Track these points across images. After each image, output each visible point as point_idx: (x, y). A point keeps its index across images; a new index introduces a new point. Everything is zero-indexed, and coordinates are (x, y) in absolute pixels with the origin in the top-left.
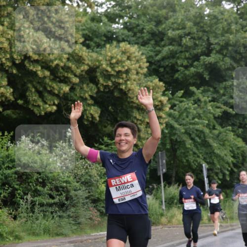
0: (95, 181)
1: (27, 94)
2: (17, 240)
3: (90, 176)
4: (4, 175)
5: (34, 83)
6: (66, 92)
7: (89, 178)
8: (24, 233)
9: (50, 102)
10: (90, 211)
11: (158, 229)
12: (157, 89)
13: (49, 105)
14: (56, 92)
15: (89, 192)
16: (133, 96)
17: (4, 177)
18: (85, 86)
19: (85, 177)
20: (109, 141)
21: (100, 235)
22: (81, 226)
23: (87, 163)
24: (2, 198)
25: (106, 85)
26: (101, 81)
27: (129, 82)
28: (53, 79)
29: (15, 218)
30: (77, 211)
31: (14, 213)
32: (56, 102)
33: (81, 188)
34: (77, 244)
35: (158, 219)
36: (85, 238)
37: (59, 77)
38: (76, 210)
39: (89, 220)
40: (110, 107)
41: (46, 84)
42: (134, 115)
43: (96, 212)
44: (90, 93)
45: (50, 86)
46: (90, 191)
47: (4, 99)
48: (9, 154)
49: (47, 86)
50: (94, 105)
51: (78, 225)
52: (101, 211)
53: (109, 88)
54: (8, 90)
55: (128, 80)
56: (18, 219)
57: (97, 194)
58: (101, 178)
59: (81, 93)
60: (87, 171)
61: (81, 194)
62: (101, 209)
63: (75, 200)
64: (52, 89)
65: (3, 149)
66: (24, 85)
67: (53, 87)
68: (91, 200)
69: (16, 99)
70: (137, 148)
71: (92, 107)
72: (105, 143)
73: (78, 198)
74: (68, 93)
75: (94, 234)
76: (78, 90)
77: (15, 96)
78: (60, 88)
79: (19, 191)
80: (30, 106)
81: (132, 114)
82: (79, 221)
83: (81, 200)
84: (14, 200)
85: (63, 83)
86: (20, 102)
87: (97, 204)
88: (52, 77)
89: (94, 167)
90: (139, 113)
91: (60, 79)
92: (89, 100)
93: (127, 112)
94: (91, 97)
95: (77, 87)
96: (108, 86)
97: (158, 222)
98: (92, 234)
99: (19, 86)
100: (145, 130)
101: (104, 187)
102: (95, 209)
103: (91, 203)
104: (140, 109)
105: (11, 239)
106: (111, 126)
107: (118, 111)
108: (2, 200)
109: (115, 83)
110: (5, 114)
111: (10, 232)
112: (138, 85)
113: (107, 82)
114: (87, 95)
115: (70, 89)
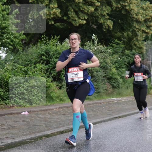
0: (109, 66)
1: (69, 13)
2: (61, 102)
3: (106, 63)
4: (54, 62)
5: (73, 6)
6: (92, 11)
7: (105, 64)
8: (65, 98)
9: (82, 18)
10: (106, 85)
12: (149, 9)
13: (82, 20)
14: (86, 11)
15: (106, 73)
16: (134, 13)
17: (54, 63)
18: (104, 7)
19: (103, 64)
20: (118, 42)
21: (112, 100)
22: (100, 94)
23: (104, 55)
24: (53, 76)
26: (114, 4)
27: (131, 5)
28: (84, 4)
29: (60, 88)
30: (98, 85)
31: (59, 85)
32: (86, 18)
33: (100, 70)
34: (97, 105)
36: (103, 101)
37: (87, 2)
38: (98, 84)
39: (106, 91)
40: (119, 21)
41: (80, 6)
43: (109, 86)
44: (107, 12)
45: (83, 8)
46: (106, 72)
47: (55, 16)
48: (57, 50)
49: (80, 7)
50: (109, 19)
51: (98, 93)
52: (113, 85)
53: (119, 9)
54: (58, 11)
55: (131, 3)
56: (62, 89)
57: (110, 74)
58: (113, 64)
59: (101, 12)
60: (104, 60)
61: (101, 74)
63: (96, 78)
65: (54, 47)
66: (67, 7)
67: (84, 9)
68: (107, 78)
69: (62, 16)
70: (136, 46)
71: (108, 20)
72: (116, 43)
73: (99, 77)
74: (93, 12)
76: (100, 10)
77: (62, 14)
78: (88, 9)
79: (63, 72)
80: (71, 21)
81: (133, 25)
82: (99, 91)
83: (100, 78)
84: (60, 77)
85: (90, 6)
86: (65, 18)
87: (110, 81)
88: (84, 2)
89: (108, 57)
90: (137, 24)
91: (89, 4)
92: (106, 16)
93: (130, 24)
94: (107, 14)
95: (99, 8)
96: (118, 7)
97: (148, 93)
98: (107, 99)
99: (64, 8)
100: (141, 35)
101: (115, 71)
102: (109, 84)
103: (106, 80)
104: (138, 21)
105: (58, 100)
106: (120, 32)
107: (124, 23)
108: (53, 77)
109: (122, 5)
110: (56, 26)
111: (57, 96)
112: (137, 6)
113: (117, 5)
114: (105, 13)
115: (95, 10)
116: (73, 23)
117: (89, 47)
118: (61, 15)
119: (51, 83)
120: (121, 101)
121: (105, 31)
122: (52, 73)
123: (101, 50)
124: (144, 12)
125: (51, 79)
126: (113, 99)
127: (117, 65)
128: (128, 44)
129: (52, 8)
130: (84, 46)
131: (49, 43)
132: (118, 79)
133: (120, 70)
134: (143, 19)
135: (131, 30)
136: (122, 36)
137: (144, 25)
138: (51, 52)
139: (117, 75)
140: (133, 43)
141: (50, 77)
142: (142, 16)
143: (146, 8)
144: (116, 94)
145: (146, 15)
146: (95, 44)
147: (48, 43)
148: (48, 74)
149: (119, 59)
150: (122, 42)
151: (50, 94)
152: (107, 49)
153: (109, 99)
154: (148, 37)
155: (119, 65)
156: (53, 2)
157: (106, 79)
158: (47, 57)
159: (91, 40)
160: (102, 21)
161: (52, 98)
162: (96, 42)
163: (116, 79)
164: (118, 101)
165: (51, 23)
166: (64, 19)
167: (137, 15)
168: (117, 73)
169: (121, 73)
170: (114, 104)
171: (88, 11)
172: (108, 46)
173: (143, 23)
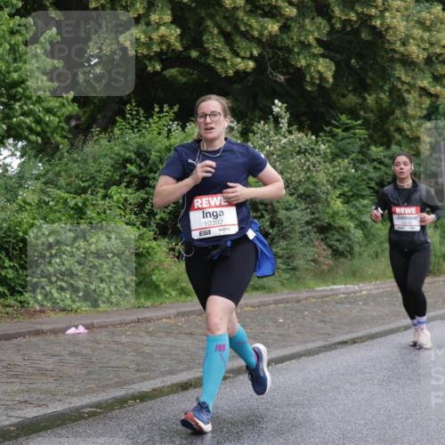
0: (323, 193)
1: (204, 38)
2: (183, 296)
3: (314, 184)
5: (218, 18)
6: (273, 33)
7: (312, 187)
9: (245, 52)
10: (314, 246)
11: (439, 281)
12: (439, 25)
13: (243, 58)
14: (256, 34)
15: (313, 213)
16: (395, 39)
18: (307, 21)
19: (305, 186)
20: (349, 121)
21: (332, 290)
22: (297, 273)
23: (308, 160)
24: (158, 221)
25: (345, 20)
26: (337, 11)
27: (387, 14)
28: (251, 11)
29: (180, 257)
30: (290, 247)
31: (177, 248)
32: (255, 53)
33: (298, 205)
34: (289, 305)
35: (438, 264)
36: (304, 294)
37: (261, 8)
38: (290, 244)
39: (313, 264)
40: (353, 61)
41: (237, 19)
42: (397, 74)
43: (324, 250)
44: (316, 35)
45: (246, 24)
46: (315, 211)
47: (164, 47)
48: (170, 145)
49: (239, 23)
50: (323, 56)
51: (292, 272)
52: (334, 248)
53: (352, 26)
54: (173, 32)
55: (386, 10)
57: (326, 216)
59: (300, 36)
60: (308, 174)
61: (298, 217)
62: (335, 243)
63: (286, 227)
64: (248, 28)
65: (161, 137)
66: (200, 22)
67: (250, 26)
68: (317, 227)
69: (186, 48)
70: (400, 134)
71: (321, 60)
72: (343, 124)
73: (292, 224)
74: (276, 36)
75: (321, 288)
76: (296, 29)
77: (185, 43)
78: (262, 26)
80: (210, 61)
81: (393, 73)
82: (294, 264)
83: (298, 226)
85: (269, 17)
86: (194, 54)
87: (326, 235)
88: (248, 7)
89: (321, 167)
90: (406, 70)
91: (263, 10)
92: (316, 48)
93: (384, 69)
94: (317, 40)
95: (293, 24)
96: (350, 21)
97: (438, 270)
98: (317, 289)
99: (191, 25)
100: (416, 102)
101: (341, 205)
102: (323, 244)
103: (315, 233)
104: (407, 62)
105: (173, 293)
106: (354, 95)
107: (368, 68)
108: (158, 225)
109: (361, 16)
110: (168, 75)
111: (171, 281)
112: (405, 19)
113: (347, 15)
114: (311, 37)
115: (281, 29)
116: (219, 67)
117: (265, 136)
118: (182, 44)
119: (154, 244)
120: (358, 294)
121: (309, 92)
122: (156, 214)
123: (300, 147)
124: (426, 35)
125: (153, 230)
126: (335, 287)
127: (346, 189)
128: (379, 127)
129: (157, 23)
130: (251, 135)
131: (147, 126)
132: (349, 231)
133: (354, 202)
134: (423, 56)
135: (386, 88)
136: (361, 104)
137: (426, 71)
138: (153, 153)
139: (347, 218)
140: (393, 125)
141: (150, 224)
142: (418, 46)
143: (431, 24)
144: (342, 273)
145: (432, 44)
146: (281, 128)
147: (144, 125)
148: (144, 215)
149: (353, 170)
150: (359, 122)
151: (151, 275)
152: (317, 142)
153: (322, 288)
154: (437, 108)
155: (351, 190)
156: (160, 6)
157: (315, 230)
158: (141, 168)
159: (270, 117)
160: (303, 63)
161: (157, 287)
162: (284, 123)
163: (343, 228)
164: (348, 294)
165: (154, 68)
166: (190, 57)
167: (404, 44)
168: (346, 213)
169: (359, 211)
170: (337, 303)
171: (261, 34)
172: (321, 134)
173: (423, 66)
